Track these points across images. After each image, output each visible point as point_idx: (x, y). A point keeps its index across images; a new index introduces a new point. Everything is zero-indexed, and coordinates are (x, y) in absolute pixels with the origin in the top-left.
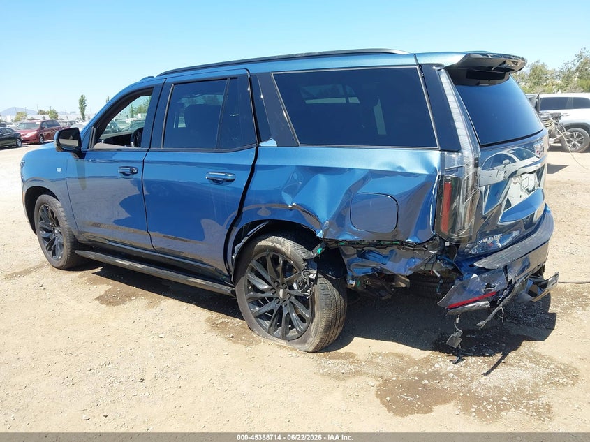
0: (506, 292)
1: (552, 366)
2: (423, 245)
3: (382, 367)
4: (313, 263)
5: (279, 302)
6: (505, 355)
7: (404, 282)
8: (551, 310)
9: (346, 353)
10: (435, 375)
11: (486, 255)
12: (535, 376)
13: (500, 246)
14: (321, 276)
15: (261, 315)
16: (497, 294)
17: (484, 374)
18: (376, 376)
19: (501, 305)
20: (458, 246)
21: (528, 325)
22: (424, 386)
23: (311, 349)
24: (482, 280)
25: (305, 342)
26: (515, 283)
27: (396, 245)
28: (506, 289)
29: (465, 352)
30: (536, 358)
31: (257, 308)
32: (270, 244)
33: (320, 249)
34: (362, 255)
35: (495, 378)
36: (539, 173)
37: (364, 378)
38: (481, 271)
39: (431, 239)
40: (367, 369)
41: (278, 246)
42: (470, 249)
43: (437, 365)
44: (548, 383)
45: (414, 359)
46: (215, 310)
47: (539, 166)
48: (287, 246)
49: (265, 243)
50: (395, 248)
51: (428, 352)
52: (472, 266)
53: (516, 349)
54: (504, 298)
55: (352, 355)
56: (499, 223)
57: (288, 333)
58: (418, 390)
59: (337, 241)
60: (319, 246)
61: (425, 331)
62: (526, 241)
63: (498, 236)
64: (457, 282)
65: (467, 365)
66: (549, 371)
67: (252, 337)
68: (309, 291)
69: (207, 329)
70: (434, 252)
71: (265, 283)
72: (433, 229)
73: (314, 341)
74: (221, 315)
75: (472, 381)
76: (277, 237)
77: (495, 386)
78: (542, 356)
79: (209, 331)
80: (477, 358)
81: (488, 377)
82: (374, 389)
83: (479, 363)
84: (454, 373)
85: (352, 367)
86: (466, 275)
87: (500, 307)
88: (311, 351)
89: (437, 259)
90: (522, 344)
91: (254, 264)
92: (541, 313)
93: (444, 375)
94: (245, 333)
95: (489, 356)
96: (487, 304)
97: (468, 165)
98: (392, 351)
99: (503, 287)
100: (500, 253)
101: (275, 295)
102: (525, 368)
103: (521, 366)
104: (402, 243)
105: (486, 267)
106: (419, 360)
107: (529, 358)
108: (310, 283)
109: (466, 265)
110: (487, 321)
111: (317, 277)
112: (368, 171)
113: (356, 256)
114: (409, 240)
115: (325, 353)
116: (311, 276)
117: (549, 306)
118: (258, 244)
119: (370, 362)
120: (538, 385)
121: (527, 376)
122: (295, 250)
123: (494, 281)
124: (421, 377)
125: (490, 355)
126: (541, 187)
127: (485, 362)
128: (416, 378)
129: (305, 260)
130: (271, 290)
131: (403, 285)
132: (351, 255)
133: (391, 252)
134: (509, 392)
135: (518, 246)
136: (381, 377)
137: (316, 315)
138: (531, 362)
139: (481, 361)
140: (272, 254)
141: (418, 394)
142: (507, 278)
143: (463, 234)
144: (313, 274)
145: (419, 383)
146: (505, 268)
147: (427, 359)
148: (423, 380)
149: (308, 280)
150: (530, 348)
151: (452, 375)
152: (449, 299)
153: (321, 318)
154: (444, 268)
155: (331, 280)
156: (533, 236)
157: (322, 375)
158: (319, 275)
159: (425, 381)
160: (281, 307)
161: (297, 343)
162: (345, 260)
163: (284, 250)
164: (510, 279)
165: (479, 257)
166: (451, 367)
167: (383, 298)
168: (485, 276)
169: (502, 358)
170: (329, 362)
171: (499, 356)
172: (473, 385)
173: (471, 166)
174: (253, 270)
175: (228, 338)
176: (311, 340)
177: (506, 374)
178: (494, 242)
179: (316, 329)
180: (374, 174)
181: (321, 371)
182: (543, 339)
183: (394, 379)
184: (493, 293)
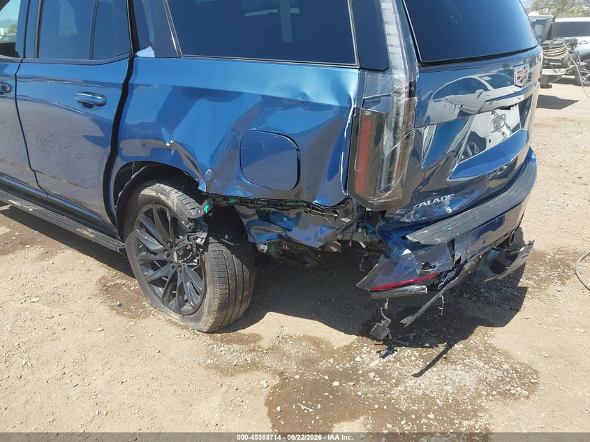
0: (450, 275)
1: (506, 366)
2: (333, 209)
3: (289, 357)
4: (203, 223)
5: (173, 267)
6: (449, 347)
7: (335, 246)
8: (523, 282)
9: (251, 335)
10: (352, 375)
11: (427, 224)
12: (480, 381)
13: (450, 210)
14: (214, 241)
15: (156, 280)
16: (439, 276)
17: (416, 376)
18: (275, 372)
19: (441, 292)
20: (383, 213)
21: (490, 303)
22: (333, 391)
23: (206, 329)
24: (418, 258)
25: (198, 319)
26: (466, 262)
27: (303, 206)
28: (450, 271)
29: (401, 339)
30: (488, 354)
31: (151, 272)
32: (154, 194)
33: (207, 207)
34: (265, 217)
35: (426, 382)
36: (524, 107)
37: (259, 374)
38: (415, 247)
39: (343, 202)
40: (268, 361)
41: (163, 197)
42: (403, 216)
43: (358, 359)
44: (495, 393)
45: (333, 347)
46: (116, 268)
47: (522, 98)
48: (173, 197)
49: (148, 192)
50: (301, 210)
51: (354, 337)
52: (404, 238)
53: (465, 337)
54: (448, 282)
55: (256, 338)
56: (448, 180)
57: (184, 306)
58: (323, 397)
59: (226, 198)
60: (206, 202)
61: (358, 307)
62: (490, 204)
63: (448, 197)
64: (382, 259)
65: (397, 360)
66: (499, 373)
67: (144, 307)
68: (196, 260)
69: (95, 292)
70: (346, 220)
71: (156, 242)
72: (345, 189)
73: (207, 320)
74: (119, 273)
75: (397, 385)
76: (162, 185)
77: (424, 394)
78: (497, 350)
79: (95, 295)
80: (413, 349)
81: (419, 380)
82: (266, 392)
83: (413, 358)
84: (377, 371)
85: (249, 357)
86: (395, 250)
87: (440, 294)
88: (206, 331)
89: (358, 227)
90: (475, 331)
91: (141, 217)
92: (508, 287)
93: (362, 375)
94: (137, 300)
95: (429, 347)
96: (424, 289)
97: (398, 93)
98: (309, 334)
99: (447, 268)
100: (448, 220)
101: (169, 259)
102: (469, 368)
103: (465, 365)
104: (309, 205)
105: (422, 242)
106: (339, 349)
107: (479, 352)
108: (197, 250)
109: (395, 236)
110: (416, 316)
111: (207, 243)
112: (260, 99)
113: (256, 217)
114: (316, 201)
115: (224, 334)
116: (198, 241)
117: (521, 277)
118: (142, 193)
119: (273, 349)
120: (480, 396)
121: (469, 380)
122: (182, 204)
123: (434, 260)
124: (333, 375)
125: (431, 347)
126: (525, 129)
127: (421, 356)
128: (326, 378)
129: (191, 220)
130: (165, 251)
131: (335, 250)
132: (251, 216)
133: (299, 215)
134: (440, 404)
135: (477, 210)
136: (281, 374)
137: (209, 289)
138: (479, 359)
139: (417, 354)
140: (159, 206)
141: (320, 402)
142: (453, 256)
143: (387, 198)
144: (201, 237)
145: (327, 385)
146: (452, 243)
147: (348, 348)
148: (334, 380)
149: (194, 246)
150: (483, 337)
151: (372, 375)
152: (371, 280)
153: (213, 295)
154: (368, 239)
155: (228, 247)
156: (501, 196)
157: (208, 367)
158: (211, 240)
159: (336, 383)
160: (176, 272)
161: (192, 320)
162: (245, 221)
163: (169, 203)
164: (457, 258)
165: (416, 226)
166: (376, 362)
167: (308, 265)
168: (422, 252)
169: (445, 352)
170: (222, 349)
171: (441, 348)
172: (395, 392)
173: (403, 95)
174: (142, 226)
175: (112, 308)
176: (204, 318)
177: (443, 376)
178: (440, 205)
179: (209, 307)
180: (271, 103)
181: (209, 361)
182: (502, 325)
183: (297, 377)
184: (433, 274)
